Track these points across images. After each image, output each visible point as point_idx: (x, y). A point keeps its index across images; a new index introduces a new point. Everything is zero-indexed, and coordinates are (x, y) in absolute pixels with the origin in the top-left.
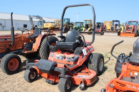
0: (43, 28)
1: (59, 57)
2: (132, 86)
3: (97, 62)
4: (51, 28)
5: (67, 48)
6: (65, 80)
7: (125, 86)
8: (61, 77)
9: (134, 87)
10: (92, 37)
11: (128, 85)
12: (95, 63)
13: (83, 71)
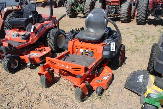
0: (37, 2)
1: (14, 35)
2: (61, 64)
3: (53, 38)
4: (44, 2)
5: (19, 25)
6: (8, 59)
7: (56, 64)
8: (4, 57)
9: (63, 65)
10: (49, 10)
11: (58, 63)
12: (52, 40)
13: (38, 49)
